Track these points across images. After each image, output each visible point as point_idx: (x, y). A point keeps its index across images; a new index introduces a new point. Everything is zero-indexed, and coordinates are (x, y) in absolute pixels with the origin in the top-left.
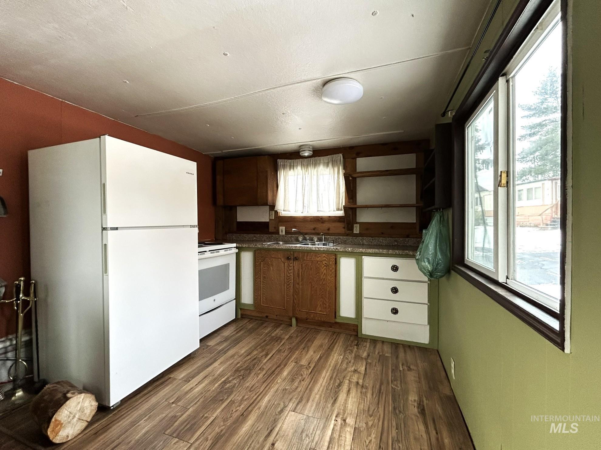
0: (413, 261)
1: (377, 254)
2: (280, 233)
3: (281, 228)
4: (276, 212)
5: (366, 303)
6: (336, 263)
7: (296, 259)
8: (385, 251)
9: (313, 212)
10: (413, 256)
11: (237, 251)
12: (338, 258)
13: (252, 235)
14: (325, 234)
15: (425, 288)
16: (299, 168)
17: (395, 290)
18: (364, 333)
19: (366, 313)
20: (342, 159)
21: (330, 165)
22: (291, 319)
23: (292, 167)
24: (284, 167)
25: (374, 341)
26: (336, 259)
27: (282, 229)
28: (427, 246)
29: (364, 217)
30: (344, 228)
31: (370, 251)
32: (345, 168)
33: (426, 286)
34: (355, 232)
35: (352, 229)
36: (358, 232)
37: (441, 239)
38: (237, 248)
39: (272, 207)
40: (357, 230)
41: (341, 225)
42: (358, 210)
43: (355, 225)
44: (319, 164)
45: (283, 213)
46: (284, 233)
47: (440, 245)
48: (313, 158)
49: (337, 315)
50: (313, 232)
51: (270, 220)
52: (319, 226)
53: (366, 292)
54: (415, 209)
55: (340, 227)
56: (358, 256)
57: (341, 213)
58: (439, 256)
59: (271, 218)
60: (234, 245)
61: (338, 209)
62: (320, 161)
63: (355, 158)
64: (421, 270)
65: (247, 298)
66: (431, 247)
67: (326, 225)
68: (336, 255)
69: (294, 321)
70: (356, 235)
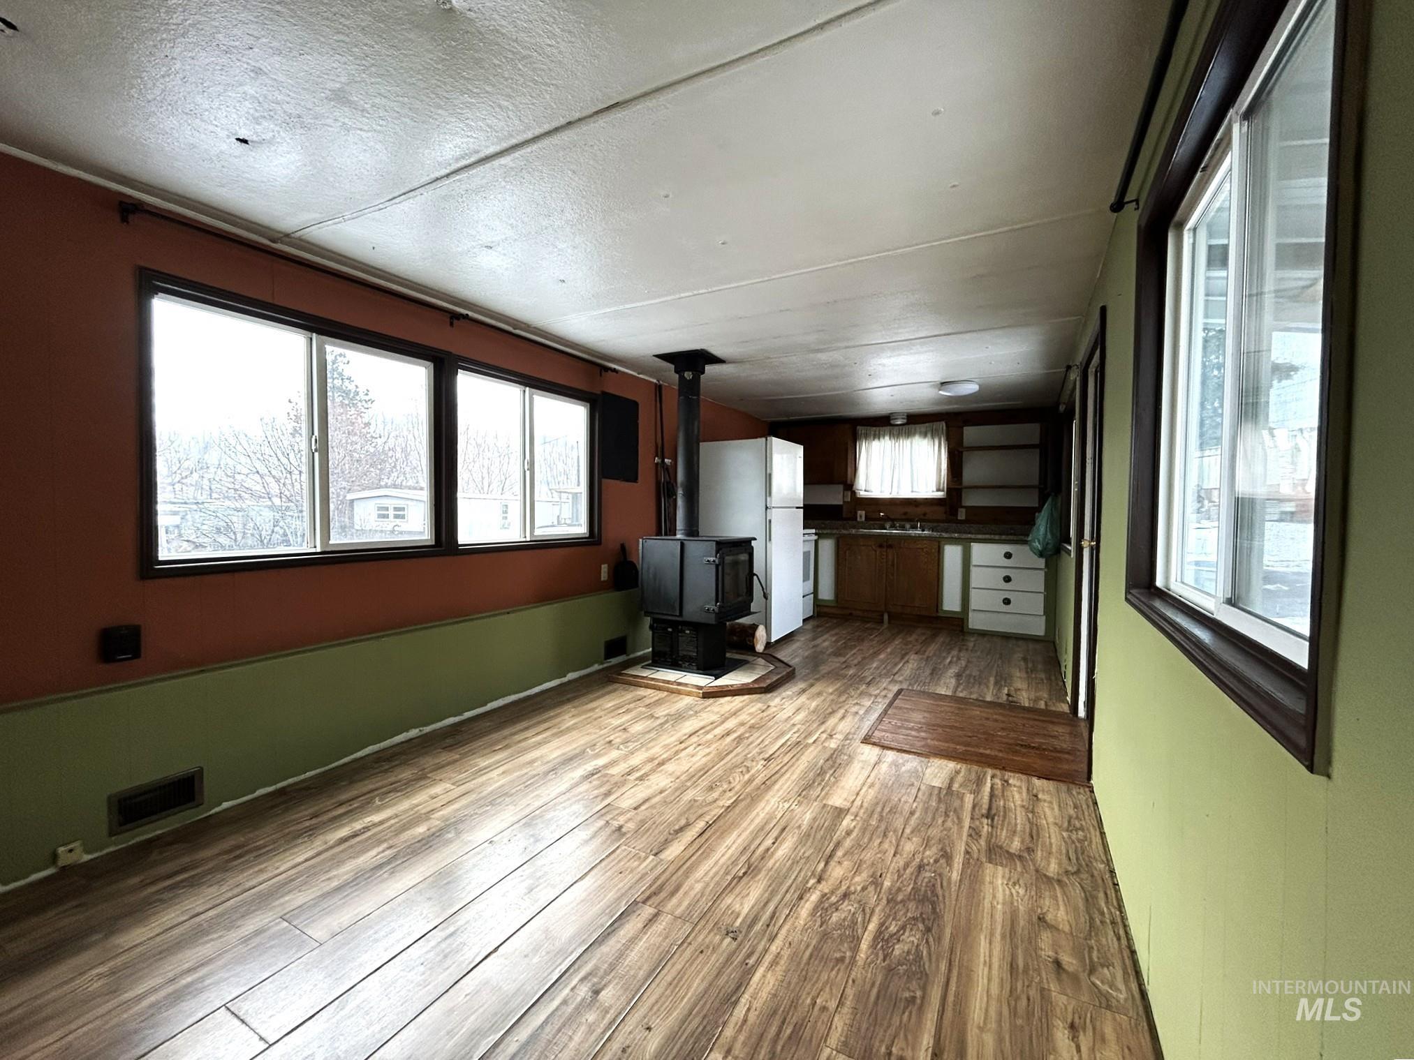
0: (1026, 548)
1: (985, 539)
2: (858, 519)
3: (859, 512)
4: (854, 493)
5: (974, 594)
6: (939, 551)
7: (890, 546)
8: (997, 537)
9: (905, 493)
10: (1025, 542)
11: (816, 537)
12: (942, 546)
13: (820, 522)
14: (921, 521)
15: (1041, 576)
16: (887, 438)
17: (1007, 579)
18: (970, 627)
19: (974, 604)
20: (944, 428)
21: (929, 435)
22: (882, 616)
23: (877, 436)
24: (866, 437)
25: (983, 634)
26: (939, 547)
27: (861, 514)
28: (1038, 529)
29: (971, 500)
30: (945, 513)
31: (980, 536)
32: (948, 439)
33: (1042, 574)
34: (959, 518)
35: (956, 515)
36: (964, 518)
37: (1051, 520)
38: (816, 534)
39: (849, 486)
40: (962, 515)
41: (941, 509)
42: (964, 491)
43: (960, 510)
44: (914, 434)
45: (862, 494)
46: (863, 519)
47: (1051, 526)
48: (907, 427)
49: (939, 608)
50: (904, 517)
51: (844, 502)
52: (910, 510)
53: (974, 582)
54: (1037, 490)
55: (940, 512)
56: (966, 544)
57: (940, 495)
58: (1049, 536)
59: (846, 500)
60: (814, 531)
61: (938, 490)
62: (915, 429)
63: (962, 428)
64: (1032, 550)
65: (827, 593)
66: (1042, 530)
67: (920, 510)
68: (939, 542)
69: (886, 617)
70: (961, 522)
